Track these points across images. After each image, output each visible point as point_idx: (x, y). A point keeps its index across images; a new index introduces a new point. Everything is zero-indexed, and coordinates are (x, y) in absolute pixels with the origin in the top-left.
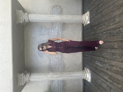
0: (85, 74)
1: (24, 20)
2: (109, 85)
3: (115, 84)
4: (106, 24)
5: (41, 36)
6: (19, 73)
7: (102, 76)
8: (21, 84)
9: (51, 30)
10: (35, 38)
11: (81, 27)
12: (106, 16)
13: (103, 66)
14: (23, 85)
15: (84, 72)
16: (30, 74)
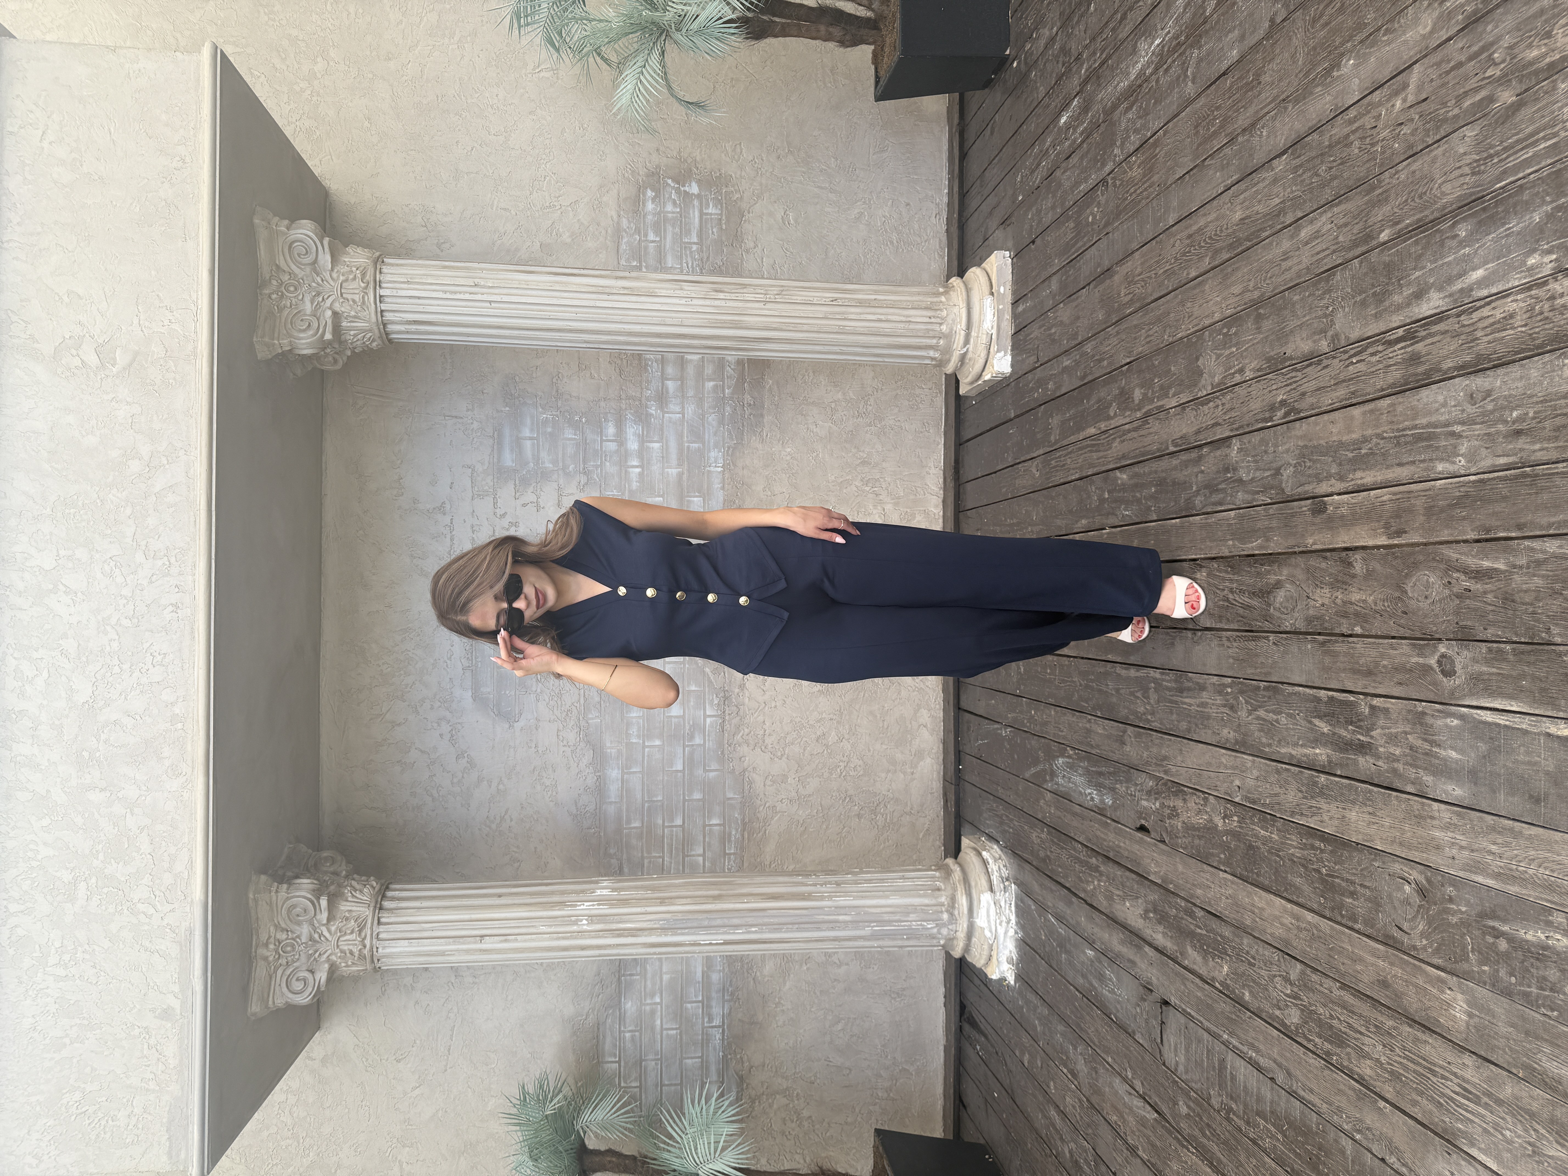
0: (963, 901)
1: (337, 329)
2: (1153, 975)
3: (1193, 957)
4: (1138, 394)
5: (506, 492)
6: (263, 871)
7: (1102, 902)
8: (282, 997)
9: (611, 430)
10: (441, 509)
11: (940, 401)
12: (1135, 320)
13: (1109, 801)
14: (303, 999)
15: (948, 873)
16: (382, 895)
